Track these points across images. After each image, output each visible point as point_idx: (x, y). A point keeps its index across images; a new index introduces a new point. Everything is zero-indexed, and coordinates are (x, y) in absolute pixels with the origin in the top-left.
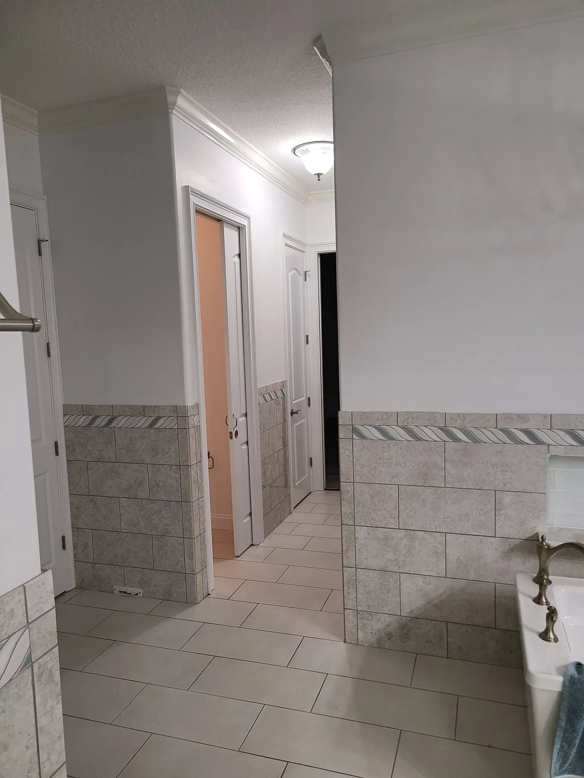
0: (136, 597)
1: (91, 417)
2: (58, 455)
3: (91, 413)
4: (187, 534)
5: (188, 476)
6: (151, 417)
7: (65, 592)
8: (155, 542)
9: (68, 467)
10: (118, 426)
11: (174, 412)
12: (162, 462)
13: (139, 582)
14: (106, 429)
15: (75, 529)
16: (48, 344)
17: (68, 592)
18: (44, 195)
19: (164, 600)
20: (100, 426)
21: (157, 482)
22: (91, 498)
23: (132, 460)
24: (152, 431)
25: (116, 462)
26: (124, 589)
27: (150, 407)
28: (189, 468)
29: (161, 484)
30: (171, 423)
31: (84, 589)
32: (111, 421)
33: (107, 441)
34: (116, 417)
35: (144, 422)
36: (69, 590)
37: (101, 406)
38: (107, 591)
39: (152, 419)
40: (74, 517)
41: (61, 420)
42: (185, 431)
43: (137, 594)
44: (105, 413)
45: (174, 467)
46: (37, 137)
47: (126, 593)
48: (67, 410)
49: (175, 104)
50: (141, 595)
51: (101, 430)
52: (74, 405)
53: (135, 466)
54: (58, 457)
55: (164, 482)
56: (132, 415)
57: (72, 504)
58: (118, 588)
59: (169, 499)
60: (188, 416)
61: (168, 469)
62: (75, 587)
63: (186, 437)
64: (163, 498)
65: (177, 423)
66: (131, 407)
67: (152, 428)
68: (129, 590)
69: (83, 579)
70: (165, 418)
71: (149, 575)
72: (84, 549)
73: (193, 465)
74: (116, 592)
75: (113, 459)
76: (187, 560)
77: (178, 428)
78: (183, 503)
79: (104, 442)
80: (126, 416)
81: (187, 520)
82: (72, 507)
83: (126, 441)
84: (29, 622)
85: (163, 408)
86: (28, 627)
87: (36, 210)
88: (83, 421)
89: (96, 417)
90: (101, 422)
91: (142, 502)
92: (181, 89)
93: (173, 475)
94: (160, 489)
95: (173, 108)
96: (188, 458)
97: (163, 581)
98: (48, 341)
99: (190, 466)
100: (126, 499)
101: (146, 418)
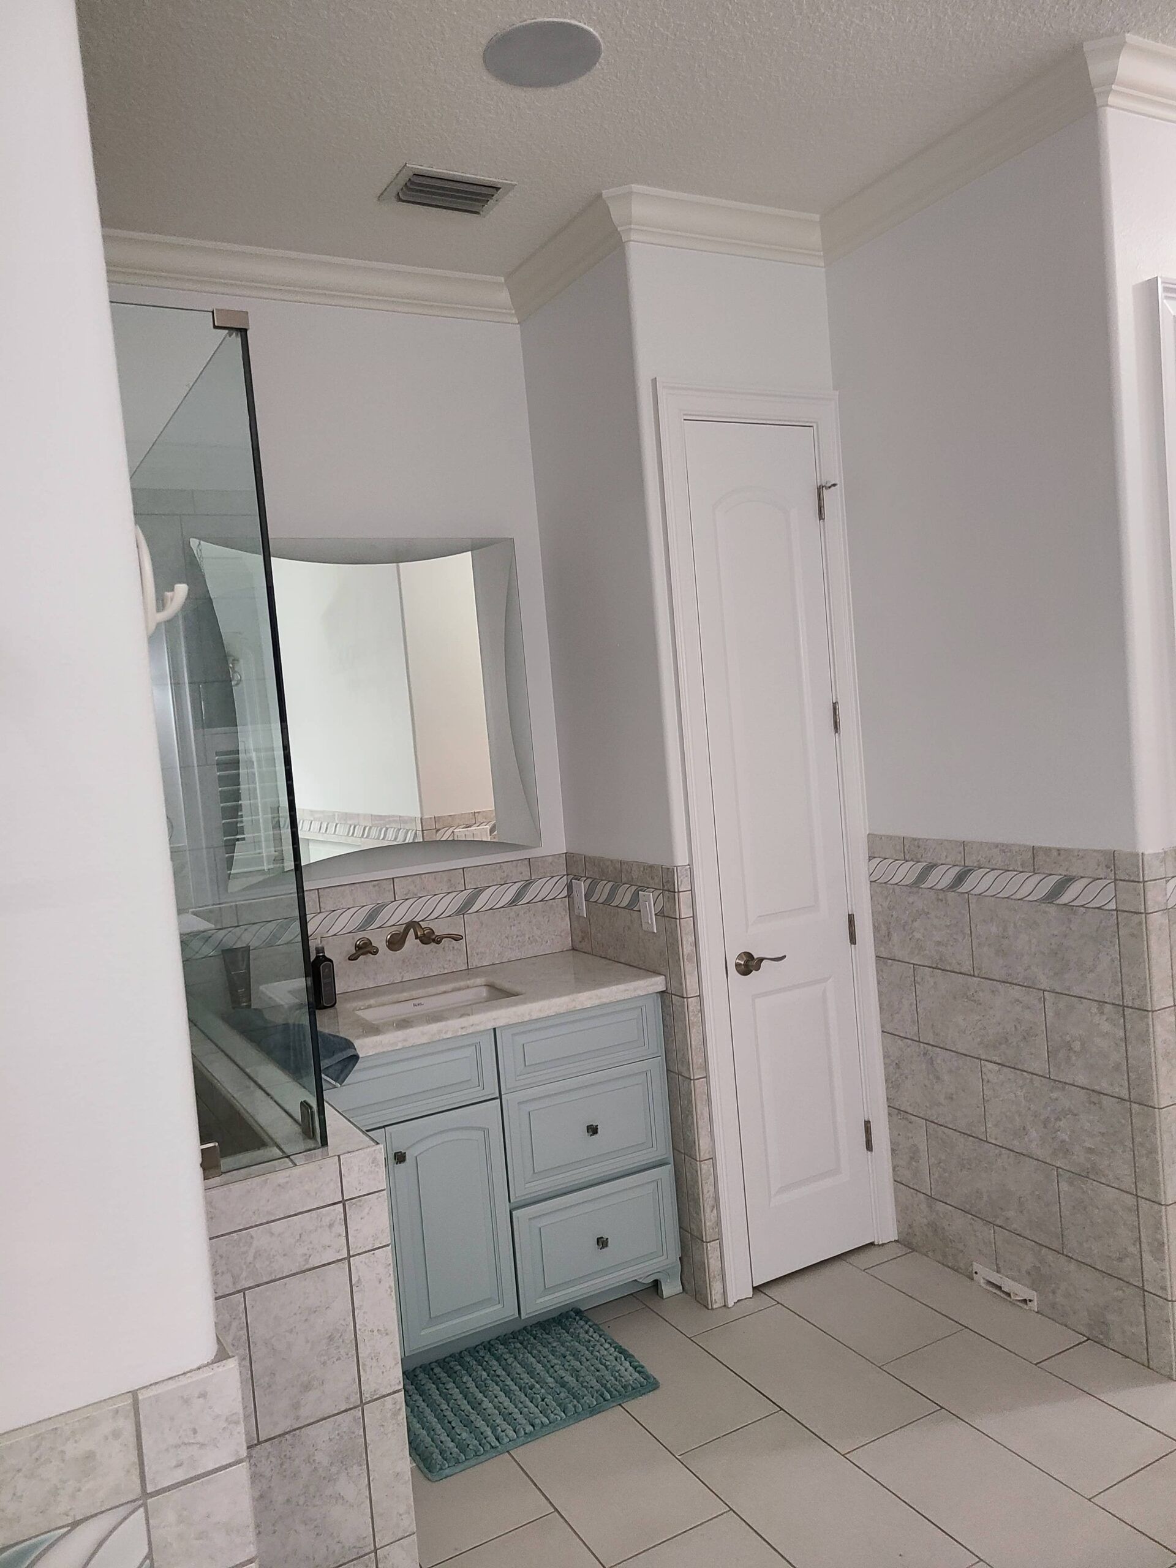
0: (1021, 1308)
1: (921, 866)
2: (855, 944)
3: (920, 856)
4: (1146, 1191)
5: (1145, 1038)
6: (1051, 875)
7: (872, 1244)
8: (1064, 1186)
9: (879, 971)
10: (977, 891)
11: (1107, 867)
12: (1076, 991)
13: (1029, 1273)
14: (951, 895)
15: (895, 1110)
16: (835, 705)
17: (879, 1245)
18: (835, 388)
19: (1088, 1339)
20: (939, 887)
21: (1068, 1038)
22: (922, 1048)
23: (1010, 975)
24: (1052, 910)
25: (974, 976)
26: (995, 1278)
27: (1047, 851)
28: (1147, 1017)
29: (1077, 1046)
30: (1104, 896)
31: (913, 1250)
32: (960, 879)
33: (952, 922)
34: (971, 870)
35: (1034, 886)
36: (880, 1243)
37: (940, 842)
38: (960, 1270)
39: (1052, 880)
40: (893, 1084)
41: (862, 868)
42: (1136, 919)
43: (1025, 1301)
44: (948, 860)
45: (1108, 1008)
46: (823, 270)
47: (999, 1288)
48: (876, 846)
49: (1111, 79)
50: (1034, 1306)
51: (940, 897)
52: (888, 837)
53: (1016, 992)
54: (855, 948)
55: (1083, 1045)
56: (1006, 868)
57: (886, 1056)
58: (984, 1272)
59: (1097, 1088)
60: (1144, 882)
61: (1095, 1010)
62: (897, 1239)
63: (1140, 934)
64: (1082, 1080)
65: (1116, 896)
66: (1004, 848)
67: (1052, 903)
68: (1008, 1285)
69: (910, 1226)
70: (1085, 881)
71: (1052, 1264)
72: (912, 1158)
73: (1159, 1010)
74: (980, 1279)
75: (967, 967)
76: (1147, 1257)
77: (1116, 910)
78: (1135, 1106)
79: (946, 926)
80: (993, 870)
81: (1145, 1152)
82: (889, 1061)
83: (994, 929)
84: (149, 1491)
85: (1082, 855)
86: (145, 1505)
87: (815, 425)
88: (905, 872)
89: (931, 867)
90: (942, 877)
91: (1032, 1081)
92: (1128, 35)
93: (1106, 1027)
94: (1074, 1058)
95: (1108, 93)
96: (1145, 989)
97: (1086, 1290)
98: (837, 698)
99: (1153, 1011)
100: (996, 1067)
101: (1038, 878)
